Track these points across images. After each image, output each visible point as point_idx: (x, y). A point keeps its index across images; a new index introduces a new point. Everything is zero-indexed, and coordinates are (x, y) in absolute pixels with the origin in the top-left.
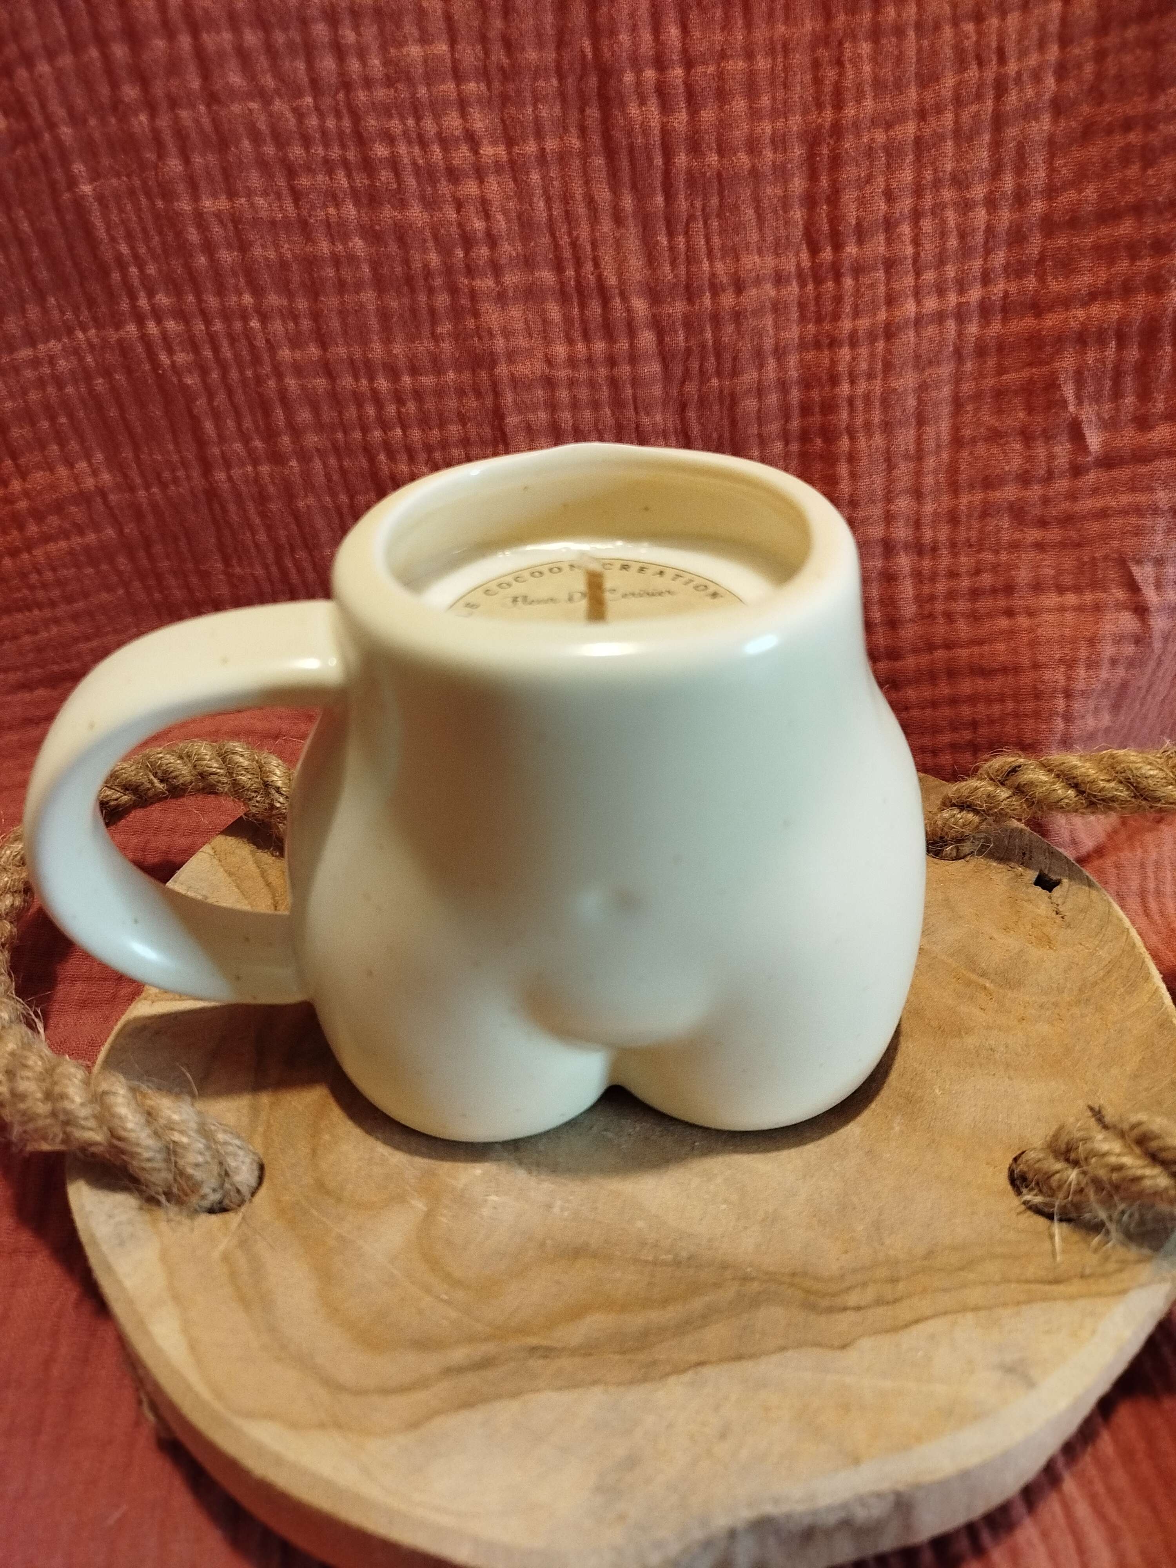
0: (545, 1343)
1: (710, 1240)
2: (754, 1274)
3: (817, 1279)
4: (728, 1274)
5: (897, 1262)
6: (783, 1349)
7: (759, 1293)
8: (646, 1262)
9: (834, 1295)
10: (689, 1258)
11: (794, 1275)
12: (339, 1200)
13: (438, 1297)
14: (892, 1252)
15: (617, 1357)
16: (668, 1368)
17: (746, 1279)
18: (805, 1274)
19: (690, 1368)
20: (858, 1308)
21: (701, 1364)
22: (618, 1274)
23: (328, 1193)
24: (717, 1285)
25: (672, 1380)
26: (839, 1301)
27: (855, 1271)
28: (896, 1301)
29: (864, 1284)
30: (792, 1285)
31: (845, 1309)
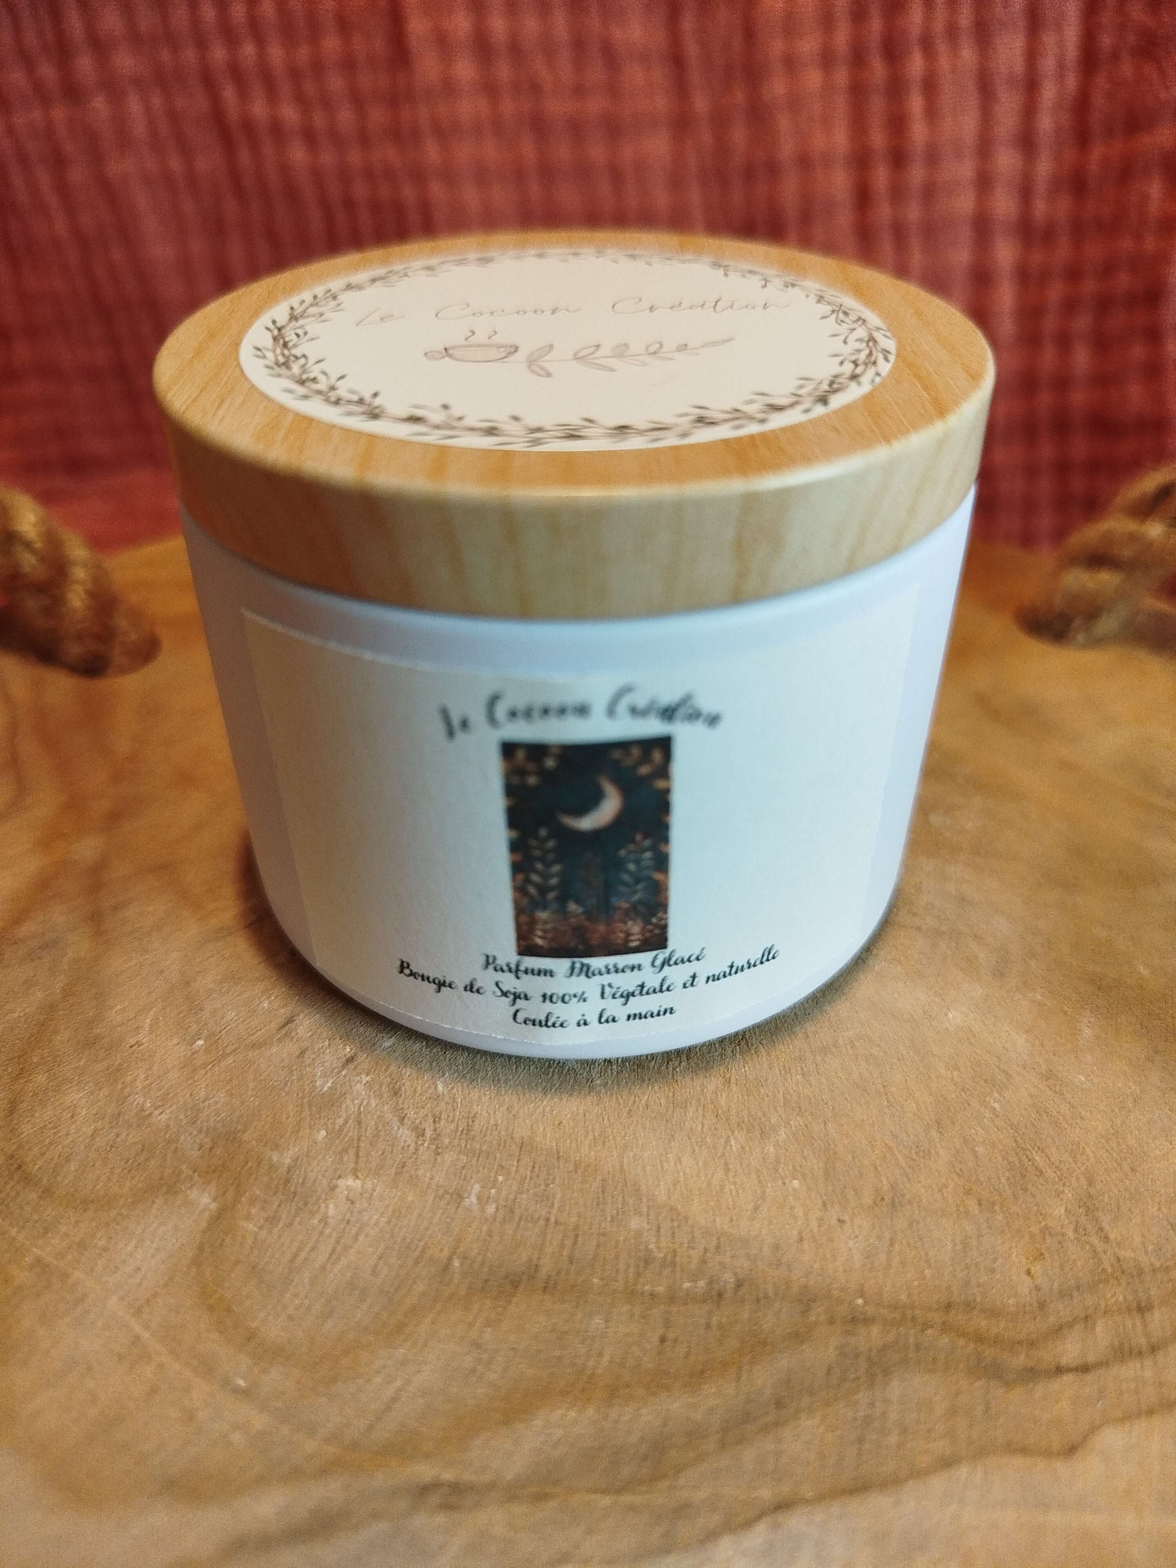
0: (448, 1476)
1: (776, 1248)
2: (871, 1310)
3: (994, 1313)
4: (818, 1313)
5: (1141, 1272)
6: (947, 1463)
7: (885, 1347)
8: (653, 1295)
9: (1032, 1344)
10: (739, 1285)
11: (948, 1307)
12: (48, 1192)
13: (226, 1383)
14: (1126, 1253)
15: (607, 1500)
16: (716, 1519)
17: (856, 1320)
18: (969, 1306)
19: (759, 1517)
20: (1084, 1369)
21: (782, 1506)
22: (598, 1321)
23: (27, 1180)
24: (799, 1337)
25: (725, 1546)
26: (1046, 1355)
27: (1063, 1294)
28: (1154, 1349)
29: (1087, 1320)
30: (946, 1328)
31: (1059, 1370)
